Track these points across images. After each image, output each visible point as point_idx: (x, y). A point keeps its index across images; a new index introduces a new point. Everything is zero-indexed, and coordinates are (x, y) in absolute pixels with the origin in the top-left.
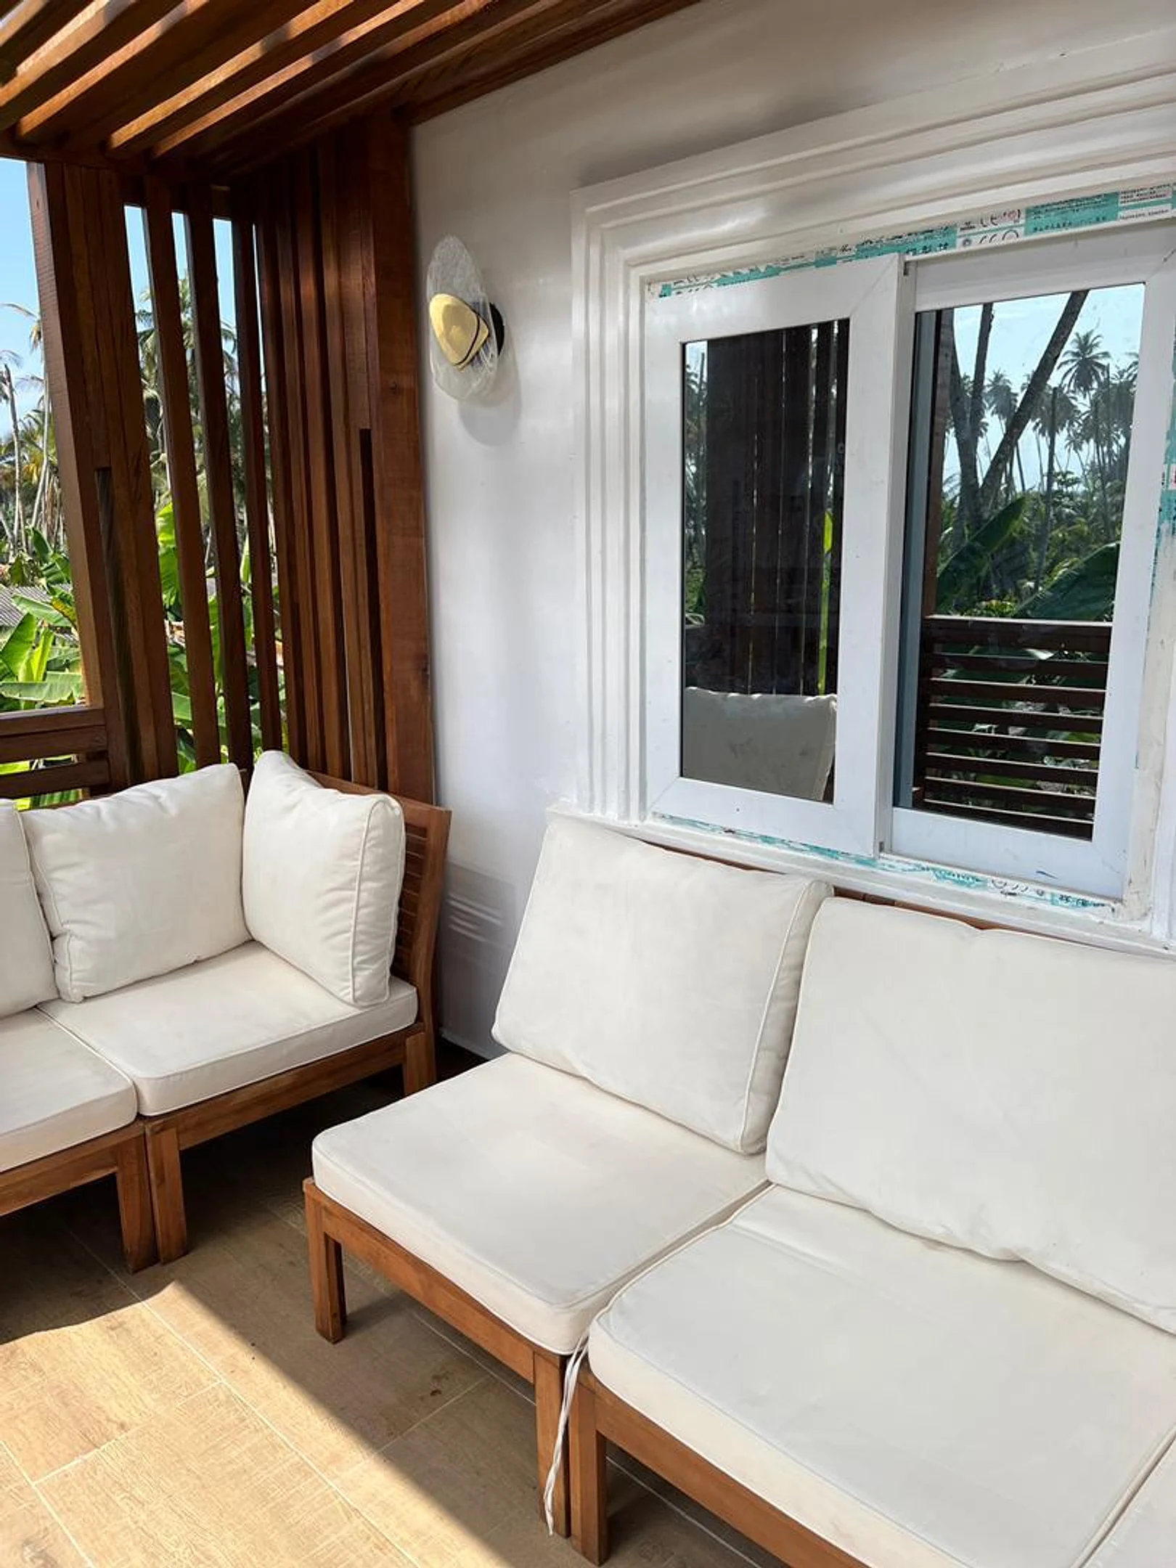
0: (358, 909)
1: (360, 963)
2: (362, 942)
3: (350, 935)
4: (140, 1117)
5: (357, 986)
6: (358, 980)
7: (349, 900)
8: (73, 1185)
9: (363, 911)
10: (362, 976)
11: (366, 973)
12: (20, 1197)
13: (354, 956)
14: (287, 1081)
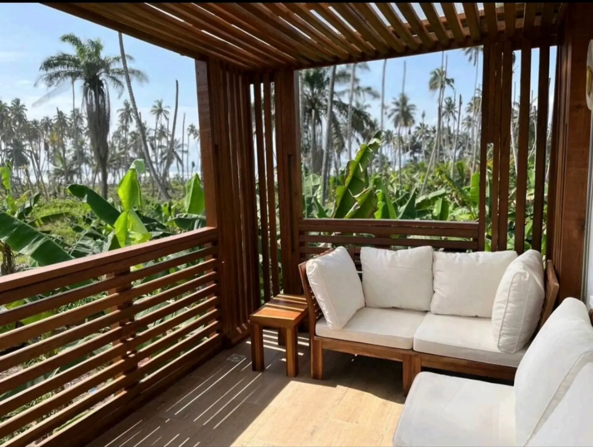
0: (505, 313)
1: (503, 333)
2: (505, 326)
3: (501, 321)
4: (412, 349)
5: (500, 342)
6: (501, 340)
7: (502, 308)
8: (389, 358)
9: (507, 314)
10: (503, 339)
11: (505, 338)
12: (375, 354)
13: (501, 330)
14: (464, 362)
